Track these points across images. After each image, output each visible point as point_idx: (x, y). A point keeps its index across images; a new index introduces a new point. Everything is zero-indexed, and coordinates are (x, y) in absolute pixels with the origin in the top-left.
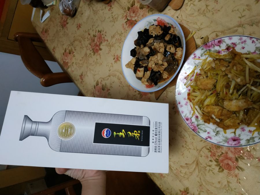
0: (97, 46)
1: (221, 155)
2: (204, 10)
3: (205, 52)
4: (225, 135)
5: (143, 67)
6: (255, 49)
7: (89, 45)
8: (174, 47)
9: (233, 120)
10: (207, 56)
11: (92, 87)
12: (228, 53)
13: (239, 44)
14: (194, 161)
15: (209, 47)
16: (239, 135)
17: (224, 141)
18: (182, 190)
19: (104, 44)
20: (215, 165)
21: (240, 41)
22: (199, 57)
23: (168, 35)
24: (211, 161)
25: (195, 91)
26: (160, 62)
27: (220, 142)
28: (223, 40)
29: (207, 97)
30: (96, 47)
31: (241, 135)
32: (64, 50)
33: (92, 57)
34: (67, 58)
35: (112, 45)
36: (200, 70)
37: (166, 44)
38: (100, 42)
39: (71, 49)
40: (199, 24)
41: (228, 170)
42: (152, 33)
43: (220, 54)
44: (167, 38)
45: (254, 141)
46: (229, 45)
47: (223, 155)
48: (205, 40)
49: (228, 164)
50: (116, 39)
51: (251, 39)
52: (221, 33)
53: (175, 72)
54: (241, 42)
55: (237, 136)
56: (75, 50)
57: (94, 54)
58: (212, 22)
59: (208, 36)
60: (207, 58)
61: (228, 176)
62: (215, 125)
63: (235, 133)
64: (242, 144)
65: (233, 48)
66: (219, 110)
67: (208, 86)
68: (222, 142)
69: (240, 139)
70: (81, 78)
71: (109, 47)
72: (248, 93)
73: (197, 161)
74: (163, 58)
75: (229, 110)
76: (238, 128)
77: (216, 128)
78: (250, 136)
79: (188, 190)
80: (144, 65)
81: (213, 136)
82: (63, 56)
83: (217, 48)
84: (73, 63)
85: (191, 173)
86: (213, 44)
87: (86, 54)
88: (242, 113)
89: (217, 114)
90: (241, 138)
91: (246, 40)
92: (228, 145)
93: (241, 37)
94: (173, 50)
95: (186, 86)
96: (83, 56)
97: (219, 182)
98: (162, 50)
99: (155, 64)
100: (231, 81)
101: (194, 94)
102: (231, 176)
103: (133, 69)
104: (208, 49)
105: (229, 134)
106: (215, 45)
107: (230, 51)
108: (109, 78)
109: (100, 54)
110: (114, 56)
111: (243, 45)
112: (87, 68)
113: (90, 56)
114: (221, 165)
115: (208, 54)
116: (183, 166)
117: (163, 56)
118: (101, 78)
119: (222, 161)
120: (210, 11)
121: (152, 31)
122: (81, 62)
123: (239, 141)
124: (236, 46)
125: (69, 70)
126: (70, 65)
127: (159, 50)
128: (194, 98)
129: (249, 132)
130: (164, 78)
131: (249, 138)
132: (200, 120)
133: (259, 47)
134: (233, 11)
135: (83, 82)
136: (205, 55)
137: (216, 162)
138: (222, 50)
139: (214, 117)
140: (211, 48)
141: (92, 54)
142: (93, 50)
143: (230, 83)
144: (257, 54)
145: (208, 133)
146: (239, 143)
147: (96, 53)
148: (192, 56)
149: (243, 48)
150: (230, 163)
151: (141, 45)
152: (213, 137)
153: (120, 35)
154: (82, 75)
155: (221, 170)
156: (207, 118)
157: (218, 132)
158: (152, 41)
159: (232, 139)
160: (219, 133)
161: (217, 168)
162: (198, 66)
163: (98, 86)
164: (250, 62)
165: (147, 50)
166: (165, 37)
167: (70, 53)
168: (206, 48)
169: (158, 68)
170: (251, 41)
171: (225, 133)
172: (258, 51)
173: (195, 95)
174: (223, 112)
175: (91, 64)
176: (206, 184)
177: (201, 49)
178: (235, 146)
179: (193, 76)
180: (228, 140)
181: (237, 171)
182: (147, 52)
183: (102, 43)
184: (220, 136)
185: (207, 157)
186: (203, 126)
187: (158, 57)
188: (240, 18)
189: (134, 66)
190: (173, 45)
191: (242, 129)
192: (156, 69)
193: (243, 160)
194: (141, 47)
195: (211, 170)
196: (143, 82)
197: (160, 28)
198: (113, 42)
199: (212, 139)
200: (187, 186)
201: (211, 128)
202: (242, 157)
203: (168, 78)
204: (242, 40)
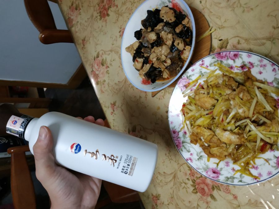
0: (105, 9)
1: (200, 177)
2: (235, 2)
3: (215, 62)
4: (207, 163)
5: (144, 57)
6: (273, 79)
7: (97, 6)
8: (183, 43)
9: (221, 150)
10: (217, 68)
11: (92, 57)
12: (242, 72)
13: (257, 66)
14: (172, 173)
15: (222, 57)
16: (221, 169)
17: (204, 169)
18: (154, 194)
19: (113, 9)
20: (191, 185)
21: (259, 63)
22: (207, 65)
23: (180, 26)
24: (188, 179)
25: (192, 104)
26: (163, 58)
27: (199, 169)
28: (240, 55)
29: (201, 117)
30: (103, 11)
31: (223, 169)
32: (71, 3)
33: (97, 22)
34: (73, 14)
35: (120, 14)
36: (204, 81)
37: (175, 36)
38: (109, 6)
39: (79, 4)
40: (223, 20)
41: (202, 194)
42: (163, 17)
43: (232, 71)
44: (178, 30)
45: (233, 182)
46: (245, 63)
47: (201, 178)
48: (223, 43)
49: (203, 189)
50: (127, 7)
51: (273, 66)
52: (244, 41)
53: (176, 75)
54: (261, 64)
55: (219, 169)
56: (82, 6)
57: (101, 19)
58: (239, 22)
59: (229, 39)
60: (216, 70)
61: (199, 200)
62: (201, 148)
63: (218, 164)
64: (219, 180)
65: (249, 68)
66: (210, 135)
67: (206, 104)
68: (201, 169)
69: (220, 173)
70: (83, 43)
71: (117, 15)
72: (246, 128)
73: (175, 174)
74: (168, 52)
75: (220, 139)
76: (223, 160)
77: (201, 151)
78: (232, 174)
79: (159, 197)
80: (146, 55)
81: (194, 159)
82: (69, 10)
83: (230, 62)
84: (78, 22)
85: (167, 183)
86: (227, 56)
87: (92, 16)
88: (232, 147)
89: (207, 138)
90: (222, 172)
91: (267, 65)
92: (206, 175)
93: (262, 58)
94: (181, 46)
95: (184, 95)
96: (89, 17)
97: (190, 202)
98: (169, 43)
99: (157, 58)
100: (232, 109)
101: (189, 107)
102: (202, 201)
103: (133, 55)
104: (220, 59)
105: (212, 163)
106: (229, 58)
107: (245, 70)
108: (111, 53)
109: (106, 21)
110: (121, 28)
111: (262, 69)
112: (91, 33)
113: (95, 20)
114: (196, 187)
115: (219, 65)
116: (161, 173)
117: (169, 51)
118: (102, 50)
119: (199, 184)
120: (241, 6)
121: (163, 14)
122: (86, 24)
123: (218, 175)
124: (253, 67)
125: (73, 29)
126: (75, 24)
127: (166, 42)
128: (188, 111)
129: (232, 170)
130: (164, 77)
131: (229, 176)
132: (187, 137)
133: (278, 79)
134: (268, 16)
135: (85, 48)
136: (215, 65)
137: (193, 183)
138: (236, 66)
139: (203, 140)
140: (224, 60)
141: (99, 17)
142: (100, 13)
143: (230, 110)
144: (273, 86)
145: (191, 154)
146: (218, 177)
147: (103, 18)
148: (200, 62)
149: (261, 73)
150: (206, 188)
151: (149, 28)
152: (194, 161)
153: (132, 4)
154: (85, 40)
155: (195, 191)
156: (195, 138)
157: (201, 156)
158: (161, 28)
159: (212, 170)
160: (202, 159)
161: (192, 188)
162: (203, 75)
163: (98, 58)
164: (261, 94)
165: (152, 37)
166: (176, 28)
167: (76, 9)
168: (217, 58)
169: (158, 64)
170: (272, 69)
171: (208, 160)
172: (276, 83)
173: (190, 109)
174: (213, 139)
175: (96, 29)
176: (177, 198)
177: (212, 57)
178: (212, 178)
179: (195, 85)
180: (208, 170)
181: (209, 199)
182: (151, 39)
183: (111, 8)
184: (202, 162)
185: (186, 174)
186: (189, 145)
187: (162, 50)
188: (274, 28)
189: (135, 52)
190: (183, 41)
191: (227, 163)
192: (156, 65)
193: (219, 191)
194: (149, 31)
195: (186, 188)
196: (140, 75)
197: (174, 14)
198: (122, 10)
199: (192, 162)
200: (159, 194)
201: (196, 150)
202: (218, 188)
203: (168, 78)
204: (261, 63)
